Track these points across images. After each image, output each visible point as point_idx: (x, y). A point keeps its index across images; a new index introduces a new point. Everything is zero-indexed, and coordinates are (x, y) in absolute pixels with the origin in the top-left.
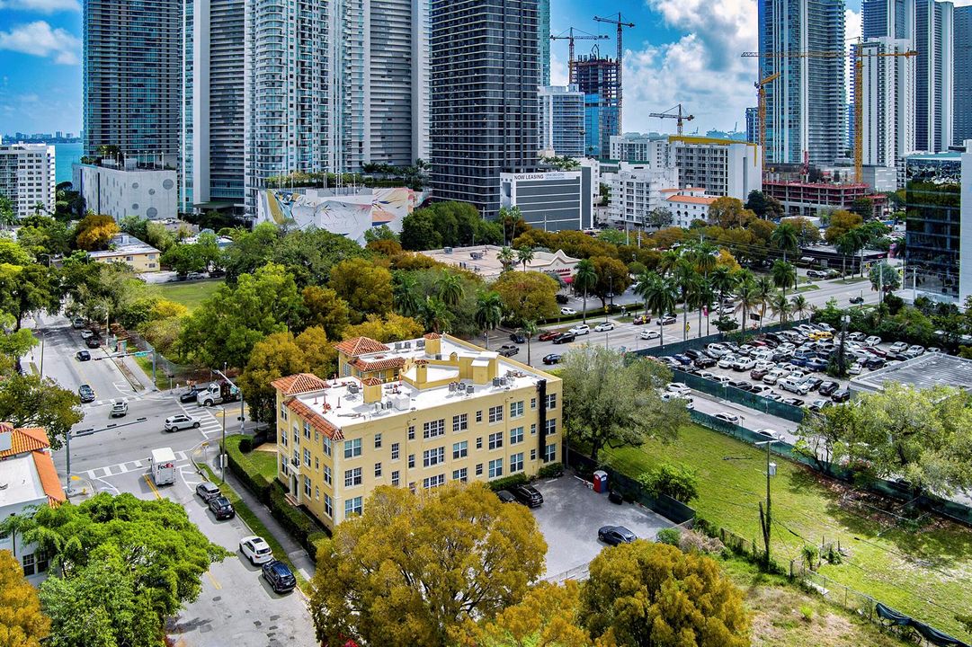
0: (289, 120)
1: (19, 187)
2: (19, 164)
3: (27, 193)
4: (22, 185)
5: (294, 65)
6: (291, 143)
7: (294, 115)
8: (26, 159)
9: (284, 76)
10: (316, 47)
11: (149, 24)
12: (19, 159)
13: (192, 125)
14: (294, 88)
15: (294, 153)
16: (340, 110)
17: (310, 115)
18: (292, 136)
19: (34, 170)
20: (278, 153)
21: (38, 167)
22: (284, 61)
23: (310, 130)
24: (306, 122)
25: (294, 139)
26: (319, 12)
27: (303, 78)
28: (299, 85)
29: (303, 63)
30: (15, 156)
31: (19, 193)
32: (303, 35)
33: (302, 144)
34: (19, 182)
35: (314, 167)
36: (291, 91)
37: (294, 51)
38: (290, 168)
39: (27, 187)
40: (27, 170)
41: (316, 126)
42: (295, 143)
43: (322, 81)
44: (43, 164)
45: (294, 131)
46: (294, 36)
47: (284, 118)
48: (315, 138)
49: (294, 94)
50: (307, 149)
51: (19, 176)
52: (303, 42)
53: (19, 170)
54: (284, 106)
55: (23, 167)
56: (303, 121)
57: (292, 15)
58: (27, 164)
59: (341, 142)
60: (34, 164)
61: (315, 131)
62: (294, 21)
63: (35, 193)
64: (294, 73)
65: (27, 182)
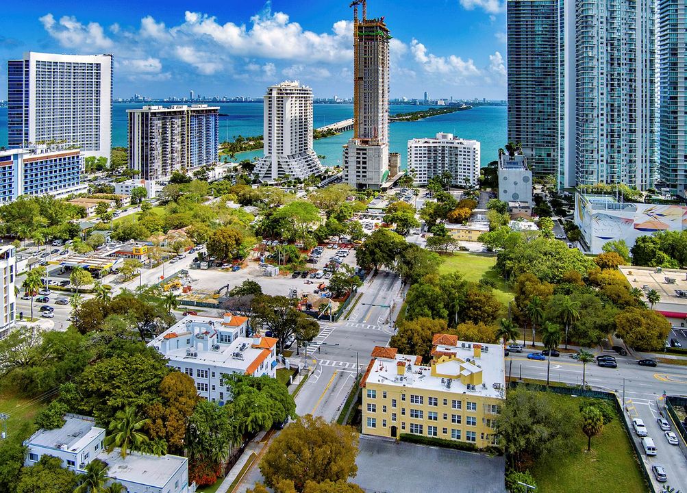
0: (600, 146)
1: (459, 166)
2: (459, 153)
3: (463, 171)
4: (460, 165)
5: (605, 107)
6: (602, 161)
7: (604, 141)
8: (463, 150)
9: (595, 115)
10: (625, 92)
11: (546, 62)
12: (459, 149)
13: (564, 134)
14: (605, 122)
15: (605, 168)
16: (648, 137)
17: (619, 141)
18: (602, 156)
19: (466, 157)
20: (591, 168)
21: (468, 156)
22: (595, 104)
23: (619, 152)
24: (615, 147)
25: (604, 158)
26: (627, 67)
27: (612, 116)
28: (609, 120)
29: (612, 105)
30: (457, 148)
31: (459, 170)
32: (612, 85)
33: (611, 162)
34: (459, 163)
35: (622, 178)
36: (602, 125)
37: (605, 96)
38: (600, 179)
39: (463, 167)
40: (463, 157)
41: (624, 150)
42: (605, 161)
43: (631, 116)
44: (471, 154)
45: (605, 153)
46: (605, 86)
47: (595, 145)
48: (624, 158)
49: (605, 127)
50: (616, 165)
51: (459, 160)
52: (612, 90)
53: (459, 156)
54: (595, 135)
55: (461, 155)
56: (612, 146)
57: (602, 71)
58: (463, 153)
59: (648, 161)
60: (466, 153)
61: (623, 153)
62: (604, 76)
63: (466, 171)
64: (605, 112)
65: (463, 164)
